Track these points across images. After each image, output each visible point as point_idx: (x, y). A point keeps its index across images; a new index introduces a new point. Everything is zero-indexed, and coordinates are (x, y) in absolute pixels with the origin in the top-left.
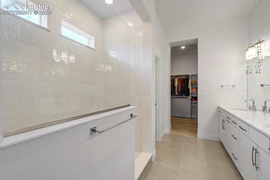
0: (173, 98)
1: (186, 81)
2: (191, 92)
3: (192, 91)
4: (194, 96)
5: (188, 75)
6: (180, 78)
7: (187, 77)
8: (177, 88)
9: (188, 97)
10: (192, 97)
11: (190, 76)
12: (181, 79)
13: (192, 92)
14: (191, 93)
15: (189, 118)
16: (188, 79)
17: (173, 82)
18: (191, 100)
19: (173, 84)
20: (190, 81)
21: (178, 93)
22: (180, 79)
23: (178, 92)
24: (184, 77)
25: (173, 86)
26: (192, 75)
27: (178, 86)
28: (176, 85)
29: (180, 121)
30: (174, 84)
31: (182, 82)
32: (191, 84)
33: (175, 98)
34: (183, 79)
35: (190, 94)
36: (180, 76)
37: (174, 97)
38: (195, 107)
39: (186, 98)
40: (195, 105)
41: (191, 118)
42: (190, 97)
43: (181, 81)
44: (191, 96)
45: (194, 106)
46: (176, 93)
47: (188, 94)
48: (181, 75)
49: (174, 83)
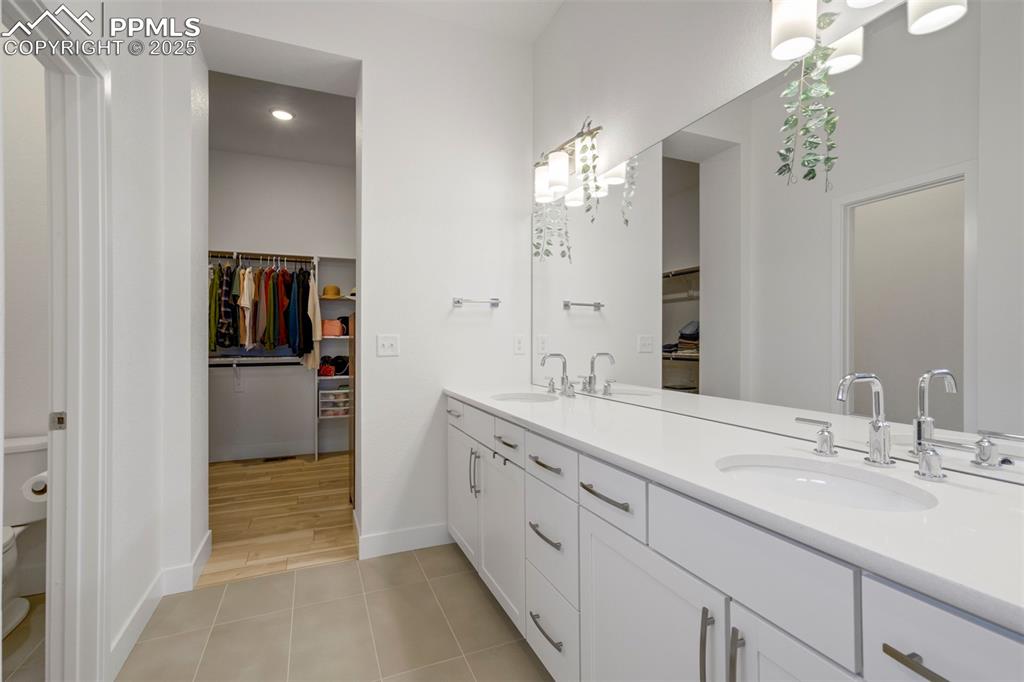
0: (231, 365)
1: (295, 285)
2: (317, 335)
3: (325, 332)
4: (333, 353)
5: (307, 260)
6: (267, 270)
7: (299, 266)
8: (248, 314)
9: (307, 361)
10: (325, 360)
11: (315, 262)
12: (273, 271)
13: (323, 335)
14: (320, 342)
15: (309, 457)
16: (304, 277)
17: (230, 284)
18: (319, 375)
19: (228, 293)
20: (313, 285)
21: (254, 341)
22: (268, 275)
23: (258, 339)
24: (290, 268)
25: (227, 304)
26: (322, 260)
27: (256, 305)
28: (245, 301)
29: (267, 479)
30: (236, 298)
31: (276, 285)
32: (321, 300)
33: (238, 365)
34: (284, 273)
35: (316, 346)
36: (265, 258)
37: (235, 361)
38: (335, 404)
39: (298, 364)
40: (335, 395)
41: (321, 456)
42: (313, 360)
43: (271, 282)
44: (320, 352)
45: (332, 399)
46: (247, 344)
47: (305, 346)
48: (272, 256)
49: (234, 292)
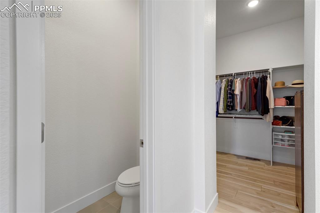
0: (232, 117)
1: (259, 84)
2: (272, 105)
3: (276, 104)
4: (281, 114)
5: (266, 71)
6: (246, 78)
7: (261, 75)
8: (238, 97)
9: (266, 118)
10: (276, 118)
11: (270, 71)
12: (249, 78)
13: (275, 105)
14: (273, 109)
15: (267, 162)
16: (264, 80)
17: (231, 86)
18: (273, 124)
19: (230, 89)
20: (269, 82)
21: (241, 108)
22: (247, 80)
23: (242, 107)
24: (257, 76)
25: (230, 94)
26: (274, 70)
27: (241, 93)
28: (237, 92)
30: (233, 91)
31: (250, 85)
32: (274, 89)
33: (235, 118)
34: (254, 78)
35: (271, 111)
36: (245, 73)
37: (234, 116)
38: (282, 140)
39: (261, 119)
40: (282, 136)
41: (274, 163)
42: (270, 117)
43: (248, 83)
44: (273, 115)
45: (280, 137)
46: (238, 109)
47: (265, 110)
48: (249, 72)
49: (233, 89)
